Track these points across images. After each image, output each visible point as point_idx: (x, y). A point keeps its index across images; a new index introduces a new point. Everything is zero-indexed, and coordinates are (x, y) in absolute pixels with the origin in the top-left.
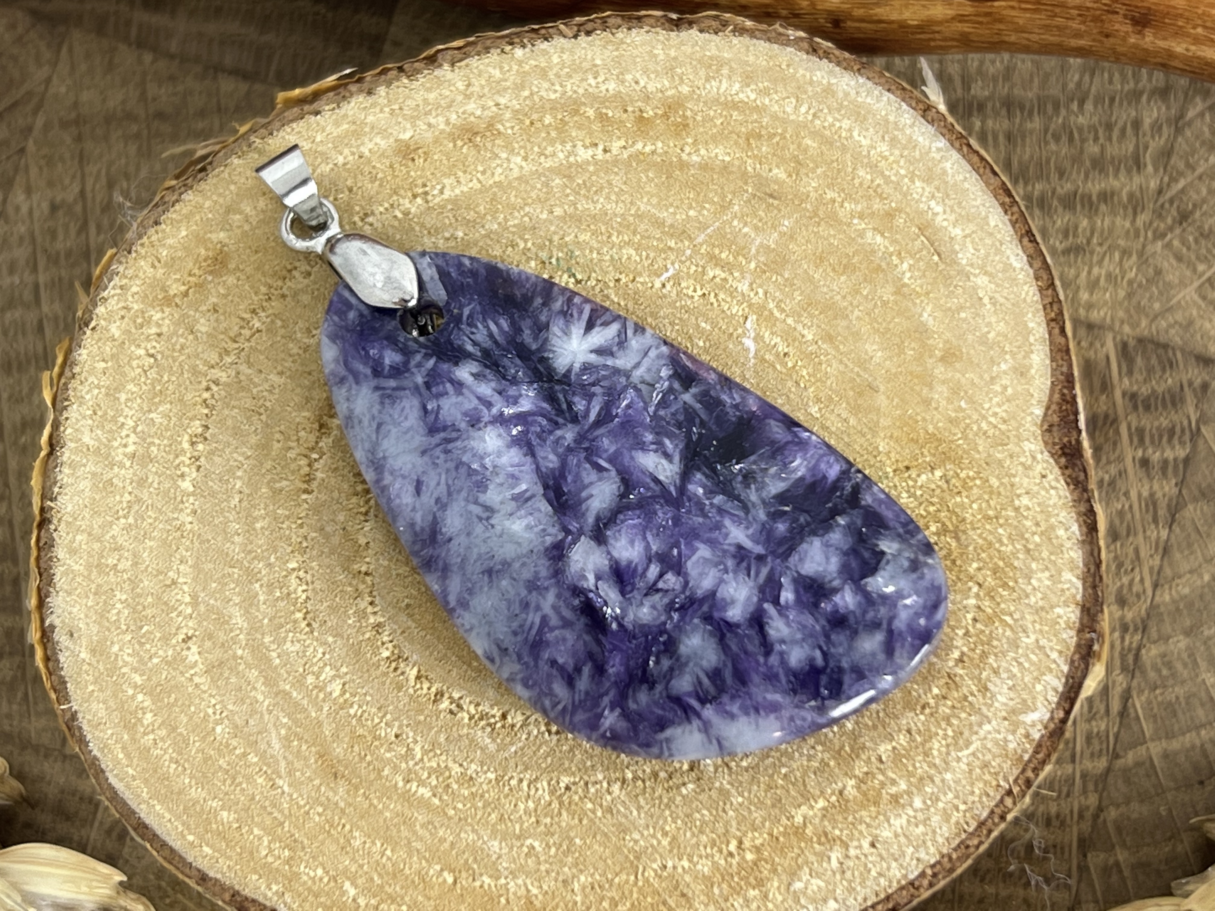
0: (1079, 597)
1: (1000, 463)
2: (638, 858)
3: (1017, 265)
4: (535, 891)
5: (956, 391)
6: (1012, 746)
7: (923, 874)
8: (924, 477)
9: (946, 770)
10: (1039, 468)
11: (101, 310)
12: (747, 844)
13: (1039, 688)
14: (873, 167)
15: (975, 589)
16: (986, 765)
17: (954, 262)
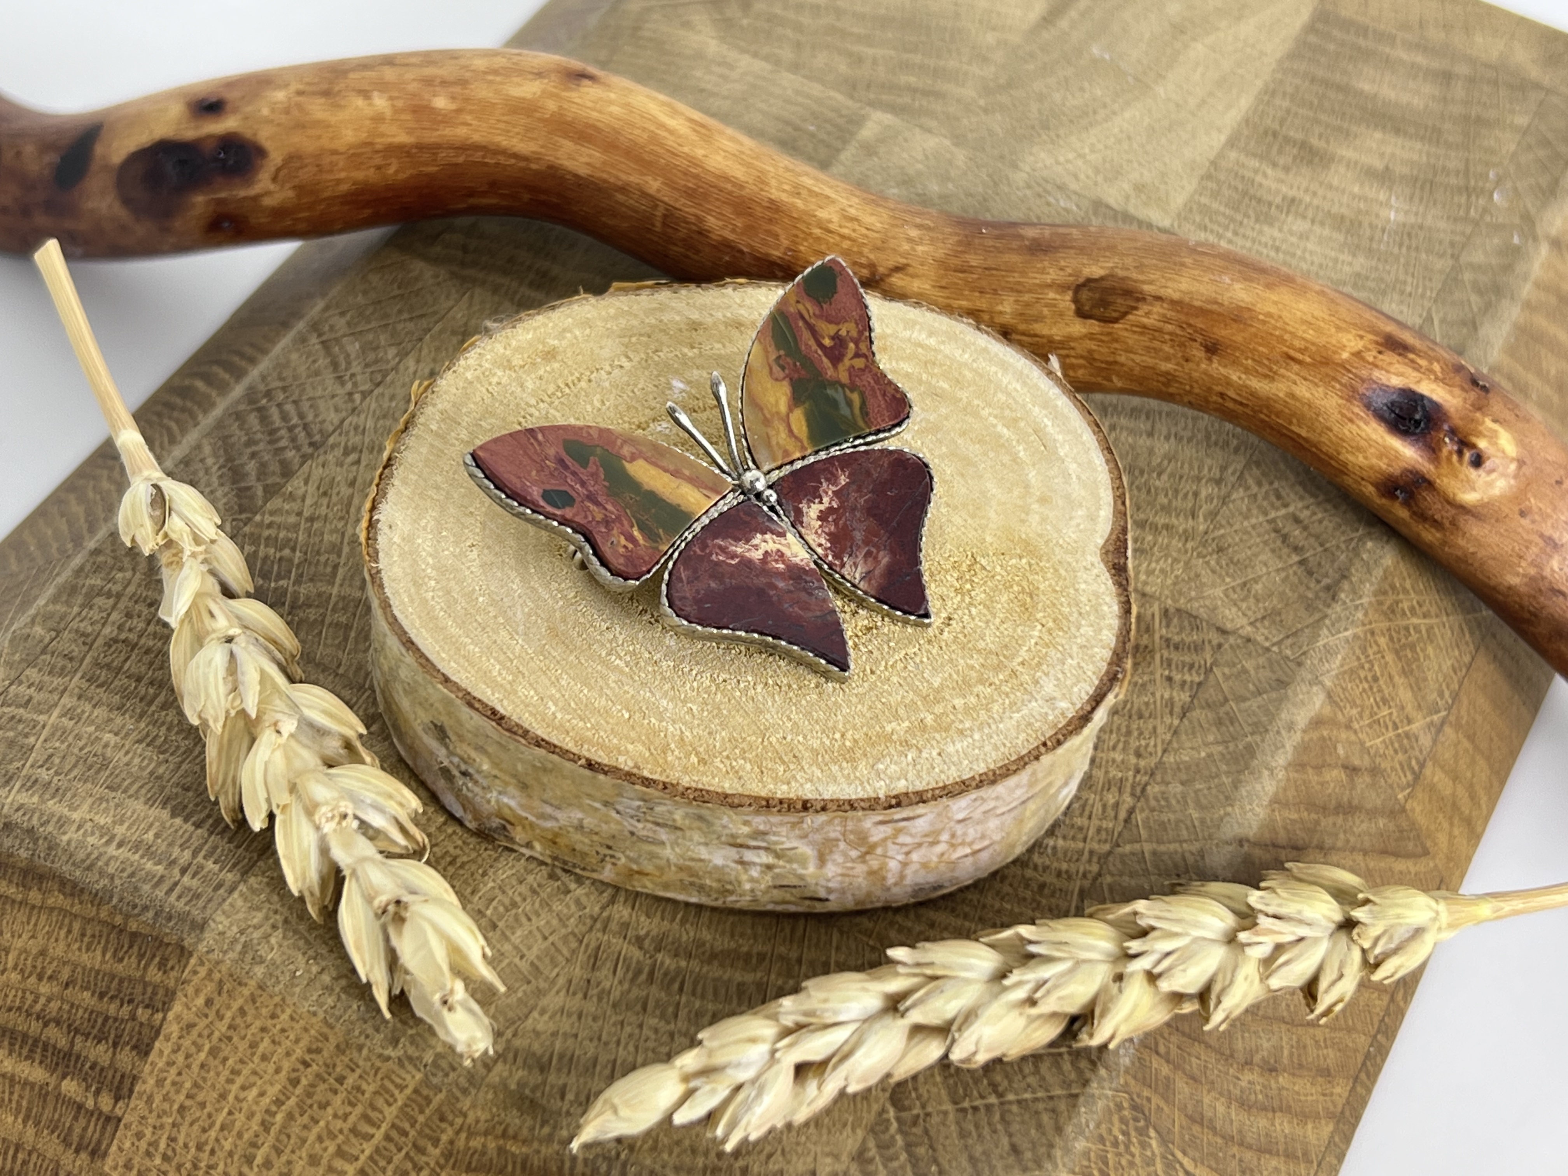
0: (1113, 645)
1: (1069, 564)
2: (767, 729)
3: (1098, 462)
4: (688, 734)
5: (1044, 520)
6: (1051, 718)
7: (973, 778)
8: (1014, 561)
9: (1001, 722)
10: (1095, 571)
11: (462, 362)
12: (849, 735)
13: (1076, 689)
14: (1009, 394)
15: (1039, 627)
16: (1030, 724)
17: (1056, 453)
